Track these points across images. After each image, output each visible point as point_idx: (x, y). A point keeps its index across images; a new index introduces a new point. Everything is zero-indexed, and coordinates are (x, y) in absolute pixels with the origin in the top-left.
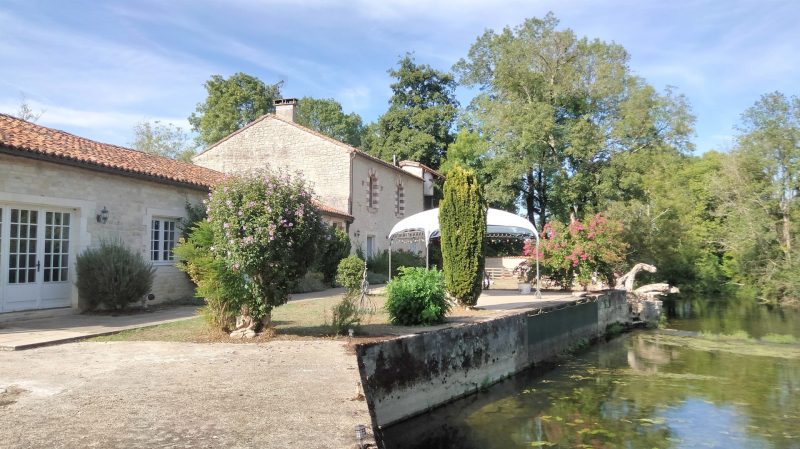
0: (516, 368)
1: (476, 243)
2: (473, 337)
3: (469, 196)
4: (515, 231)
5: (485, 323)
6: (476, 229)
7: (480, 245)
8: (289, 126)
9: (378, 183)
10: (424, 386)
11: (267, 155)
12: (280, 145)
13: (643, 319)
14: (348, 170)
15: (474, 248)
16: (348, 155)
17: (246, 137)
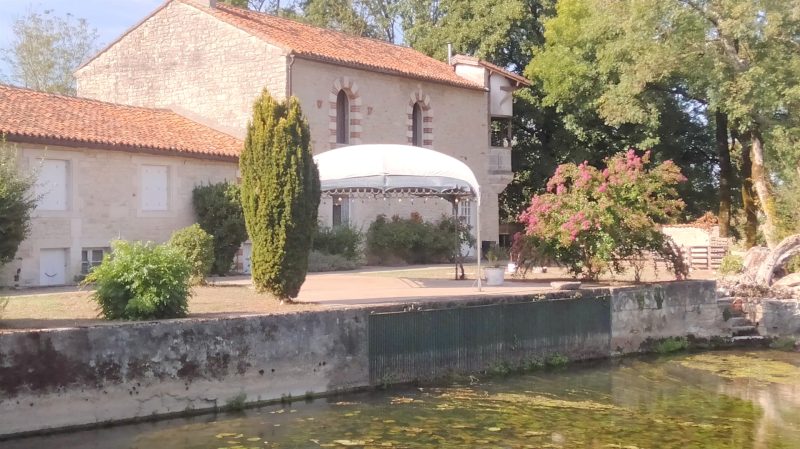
0: (330, 386)
1: (282, 205)
2: (207, 337)
3: (272, 136)
4: (438, 184)
5: (244, 319)
6: (282, 185)
7: (288, 209)
8: (202, 15)
9: (358, 102)
10: (87, 394)
11: (174, 64)
12: (191, 46)
13: (763, 333)
14: (284, 84)
15: (280, 213)
16: (284, 59)
17: (146, 34)
